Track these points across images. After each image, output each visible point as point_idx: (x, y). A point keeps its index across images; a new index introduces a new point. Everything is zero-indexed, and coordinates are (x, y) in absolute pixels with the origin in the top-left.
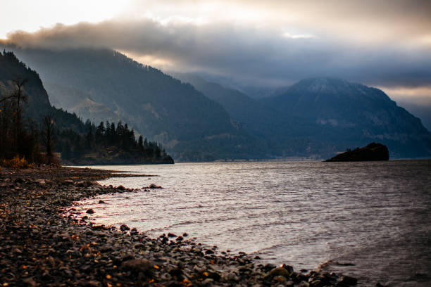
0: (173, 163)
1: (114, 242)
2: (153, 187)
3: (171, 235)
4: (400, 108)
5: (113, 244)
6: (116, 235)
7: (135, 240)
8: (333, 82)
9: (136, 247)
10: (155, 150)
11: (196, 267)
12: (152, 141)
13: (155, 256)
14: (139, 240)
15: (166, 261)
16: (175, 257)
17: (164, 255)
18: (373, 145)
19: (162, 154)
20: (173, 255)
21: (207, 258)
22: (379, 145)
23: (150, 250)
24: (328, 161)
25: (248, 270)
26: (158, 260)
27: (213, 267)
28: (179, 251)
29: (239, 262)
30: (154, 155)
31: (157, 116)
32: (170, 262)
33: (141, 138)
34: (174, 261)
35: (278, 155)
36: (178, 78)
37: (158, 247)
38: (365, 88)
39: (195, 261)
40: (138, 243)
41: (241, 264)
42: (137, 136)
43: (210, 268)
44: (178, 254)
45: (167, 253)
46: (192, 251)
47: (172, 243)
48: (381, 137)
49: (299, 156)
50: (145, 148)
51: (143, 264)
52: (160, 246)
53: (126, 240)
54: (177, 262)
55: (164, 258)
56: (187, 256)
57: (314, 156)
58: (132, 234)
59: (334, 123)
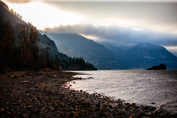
0: (97, 70)
1: (78, 95)
2: (91, 78)
3: (96, 93)
4: (170, 53)
5: (78, 96)
6: (79, 93)
7: (85, 95)
8: (149, 44)
9: (85, 97)
10: (91, 66)
11: (104, 103)
12: (90, 63)
13: (91, 100)
14: (86, 95)
15: (95, 102)
16: (98, 100)
17: (94, 100)
18: (161, 65)
19: (94, 67)
20: (97, 100)
21: (108, 101)
22: (163, 65)
23: (90, 98)
24: (147, 70)
25: (121, 105)
26: (92, 101)
27: (110, 104)
28: (99, 98)
29: (118, 102)
30: (91, 67)
31: (92, 55)
32: (96, 102)
33: (87, 62)
34: (97, 101)
35: (131, 68)
36: (99, 43)
37: (92, 97)
38: (159, 47)
39: (104, 102)
40: (86, 96)
41: (119, 103)
42: (86, 62)
43: (109, 104)
44: (99, 99)
45: (95, 99)
46: (103, 98)
47: (97, 96)
48: (164, 62)
49: (138, 68)
50: (88, 65)
51: (87, 103)
52: (93, 97)
53: (82, 95)
54: (98, 102)
55: (94, 101)
56: (101, 100)
57: (142, 68)
58: (84, 93)
59: (149, 57)
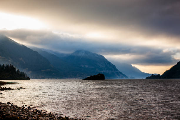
0: (30, 79)
1: (4, 109)
2: (21, 88)
3: (26, 106)
4: (109, 62)
5: (3, 110)
6: (5, 106)
7: (12, 108)
8: (86, 52)
9: (12, 110)
10: (23, 74)
11: (34, 117)
12: (22, 71)
13: (19, 114)
15: (22, 116)
16: (26, 114)
17: (22, 113)
18: (99, 74)
19: (26, 76)
20: (26, 113)
21: (38, 114)
22: (101, 74)
23: (17, 112)
24: (84, 79)
25: (52, 119)
27: (40, 118)
28: (28, 112)
30: (22, 77)
31: (24, 63)
32: (24, 116)
33: (18, 70)
34: (25, 115)
35: (67, 77)
36: (32, 49)
37: (20, 110)
38: (97, 55)
39: (33, 115)
40: (13, 109)
41: (50, 116)
42: (17, 69)
43: (39, 118)
44: (28, 113)
45: (23, 113)
46: (33, 112)
47: (26, 109)
48: (102, 72)
49: (75, 78)
50: (20, 74)
51: (13, 117)
52: (21, 110)
53: (9, 108)
54: (27, 116)
55: (22, 115)
56: (31, 113)
57: (79, 78)
58: (11, 105)
59: (87, 66)
